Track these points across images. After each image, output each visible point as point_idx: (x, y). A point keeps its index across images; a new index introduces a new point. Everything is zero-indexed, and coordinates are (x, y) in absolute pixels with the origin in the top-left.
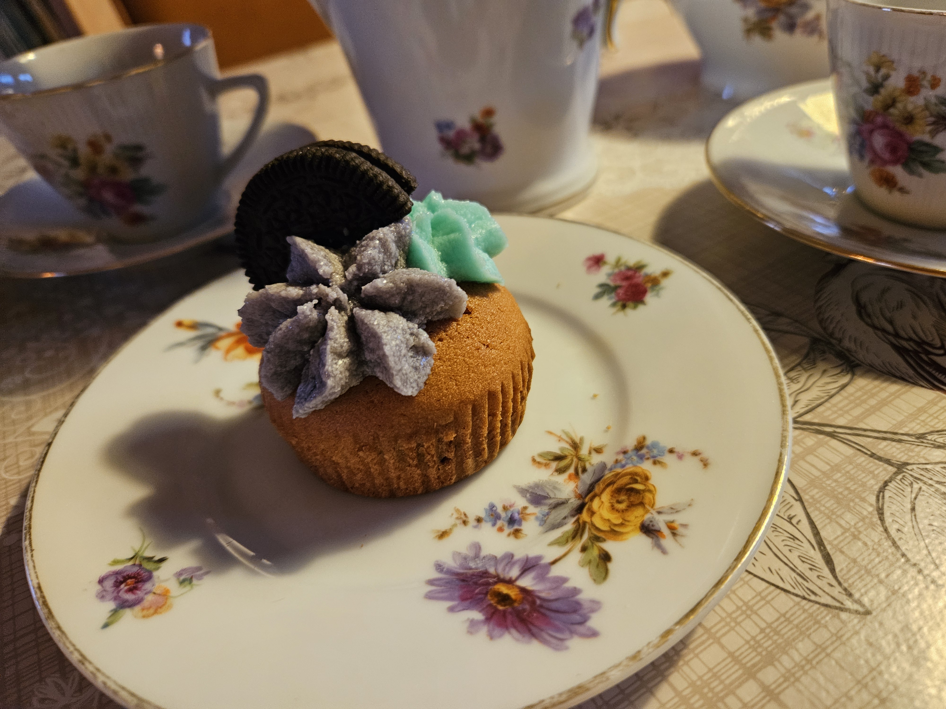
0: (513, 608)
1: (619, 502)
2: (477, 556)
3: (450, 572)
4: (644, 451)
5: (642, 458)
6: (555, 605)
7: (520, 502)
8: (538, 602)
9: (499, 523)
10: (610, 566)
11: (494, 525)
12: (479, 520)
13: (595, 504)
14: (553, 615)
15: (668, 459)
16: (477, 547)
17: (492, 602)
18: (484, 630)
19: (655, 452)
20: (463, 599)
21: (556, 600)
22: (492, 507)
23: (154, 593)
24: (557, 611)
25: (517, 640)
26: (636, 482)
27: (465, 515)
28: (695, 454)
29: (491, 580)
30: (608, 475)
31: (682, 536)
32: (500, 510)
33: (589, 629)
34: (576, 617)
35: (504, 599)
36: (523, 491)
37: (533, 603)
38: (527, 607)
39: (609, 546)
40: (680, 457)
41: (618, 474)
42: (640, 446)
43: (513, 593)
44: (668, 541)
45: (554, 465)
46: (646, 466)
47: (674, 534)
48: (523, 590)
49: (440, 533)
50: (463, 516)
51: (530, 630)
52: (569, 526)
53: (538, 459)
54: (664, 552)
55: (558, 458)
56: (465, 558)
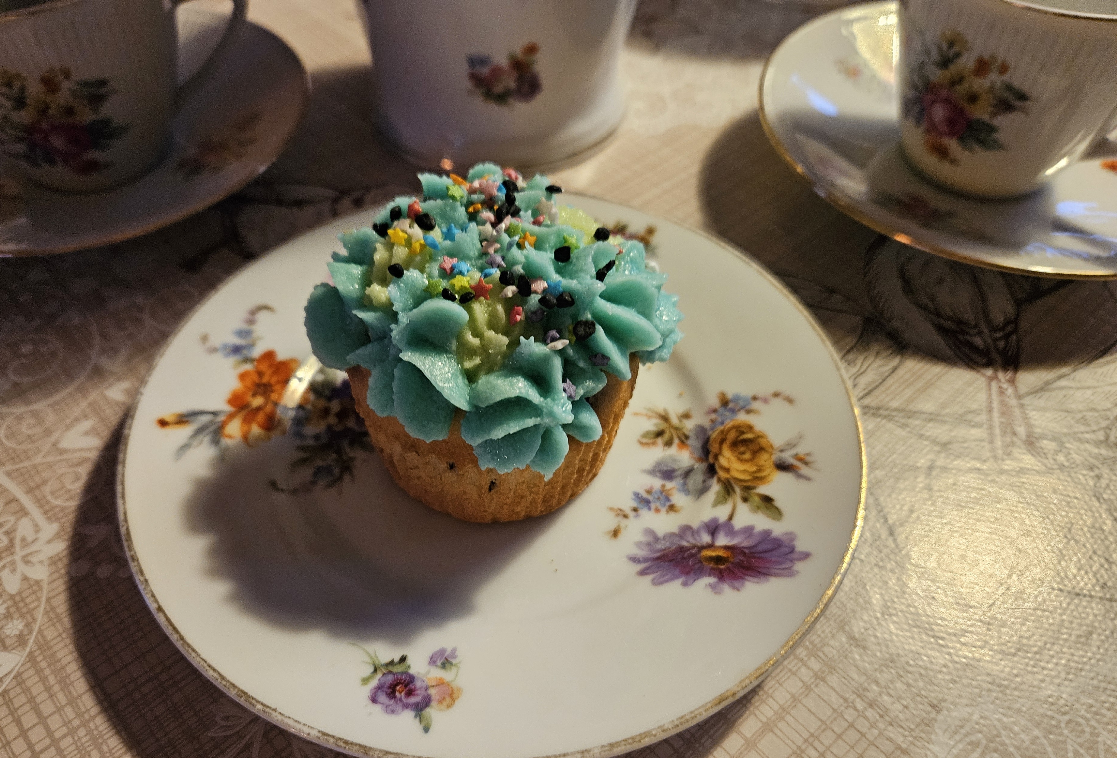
0: (732, 563)
1: (743, 453)
2: (657, 539)
3: (646, 560)
4: (731, 405)
5: (733, 411)
6: (762, 547)
7: (657, 483)
8: (747, 551)
9: (653, 506)
10: (778, 503)
11: (649, 509)
12: (635, 510)
13: (723, 461)
14: (766, 555)
15: (756, 405)
16: (650, 532)
17: (711, 565)
18: (726, 588)
19: (742, 403)
20: (687, 573)
21: (759, 543)
22: (637, 495)
23: (433, 686)
24: (766, 551)
25: (758, 583)
26: (743, 433)
27: (620, 510)
28: (776, 395)
29: (694, 551)
30: (714, 435)
31: (813, 462)
32: (645, 495)
33: (801, 553)
34: (784, 550)
35: (718, 560)
36: (652, 472)
37: (744, 554)
38: (741, 557)
39: (763, 489)
40: (766, 401)
41: (722, 432)
42: (725, 402)
43: (722, 553)
44: (804, 470)
45: (660, 441)
46: (742, 417)
47: (806, 463)
48: (726, 548)
49: (613, 533)
50: (619, 512)
51: (760, 572)
52: (715, 487)
53: (645, 441)
54: (808, 479)
55: (659, 434)
56: (649, 544)
